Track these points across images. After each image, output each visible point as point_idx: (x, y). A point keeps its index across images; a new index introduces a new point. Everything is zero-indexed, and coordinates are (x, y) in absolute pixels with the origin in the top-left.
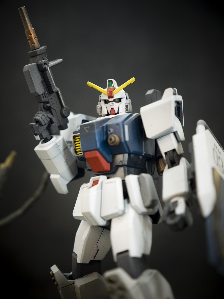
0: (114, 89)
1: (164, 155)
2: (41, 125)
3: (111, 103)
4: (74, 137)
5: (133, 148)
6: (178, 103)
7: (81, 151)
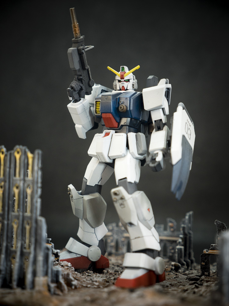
0: (125, 73)
1: (154, 122)
2: (75, 90)
3: (122, 82)
4: (96, 102)
5: (134, 115)
6: (168, 89)
7: (99, 112)
